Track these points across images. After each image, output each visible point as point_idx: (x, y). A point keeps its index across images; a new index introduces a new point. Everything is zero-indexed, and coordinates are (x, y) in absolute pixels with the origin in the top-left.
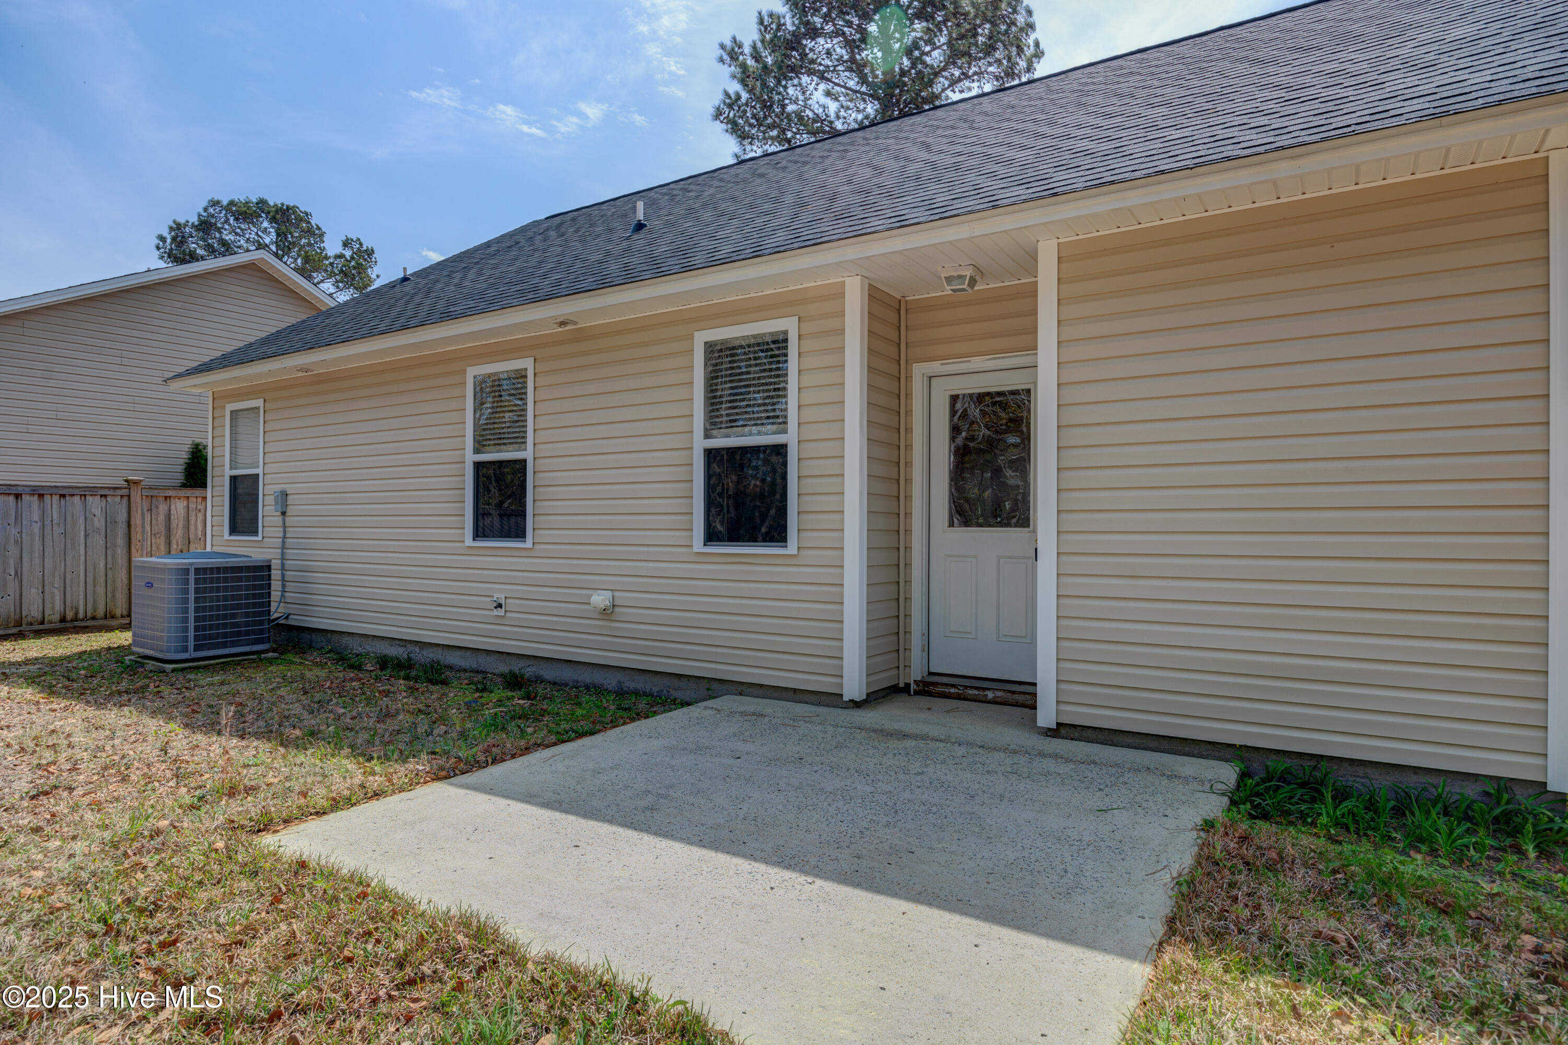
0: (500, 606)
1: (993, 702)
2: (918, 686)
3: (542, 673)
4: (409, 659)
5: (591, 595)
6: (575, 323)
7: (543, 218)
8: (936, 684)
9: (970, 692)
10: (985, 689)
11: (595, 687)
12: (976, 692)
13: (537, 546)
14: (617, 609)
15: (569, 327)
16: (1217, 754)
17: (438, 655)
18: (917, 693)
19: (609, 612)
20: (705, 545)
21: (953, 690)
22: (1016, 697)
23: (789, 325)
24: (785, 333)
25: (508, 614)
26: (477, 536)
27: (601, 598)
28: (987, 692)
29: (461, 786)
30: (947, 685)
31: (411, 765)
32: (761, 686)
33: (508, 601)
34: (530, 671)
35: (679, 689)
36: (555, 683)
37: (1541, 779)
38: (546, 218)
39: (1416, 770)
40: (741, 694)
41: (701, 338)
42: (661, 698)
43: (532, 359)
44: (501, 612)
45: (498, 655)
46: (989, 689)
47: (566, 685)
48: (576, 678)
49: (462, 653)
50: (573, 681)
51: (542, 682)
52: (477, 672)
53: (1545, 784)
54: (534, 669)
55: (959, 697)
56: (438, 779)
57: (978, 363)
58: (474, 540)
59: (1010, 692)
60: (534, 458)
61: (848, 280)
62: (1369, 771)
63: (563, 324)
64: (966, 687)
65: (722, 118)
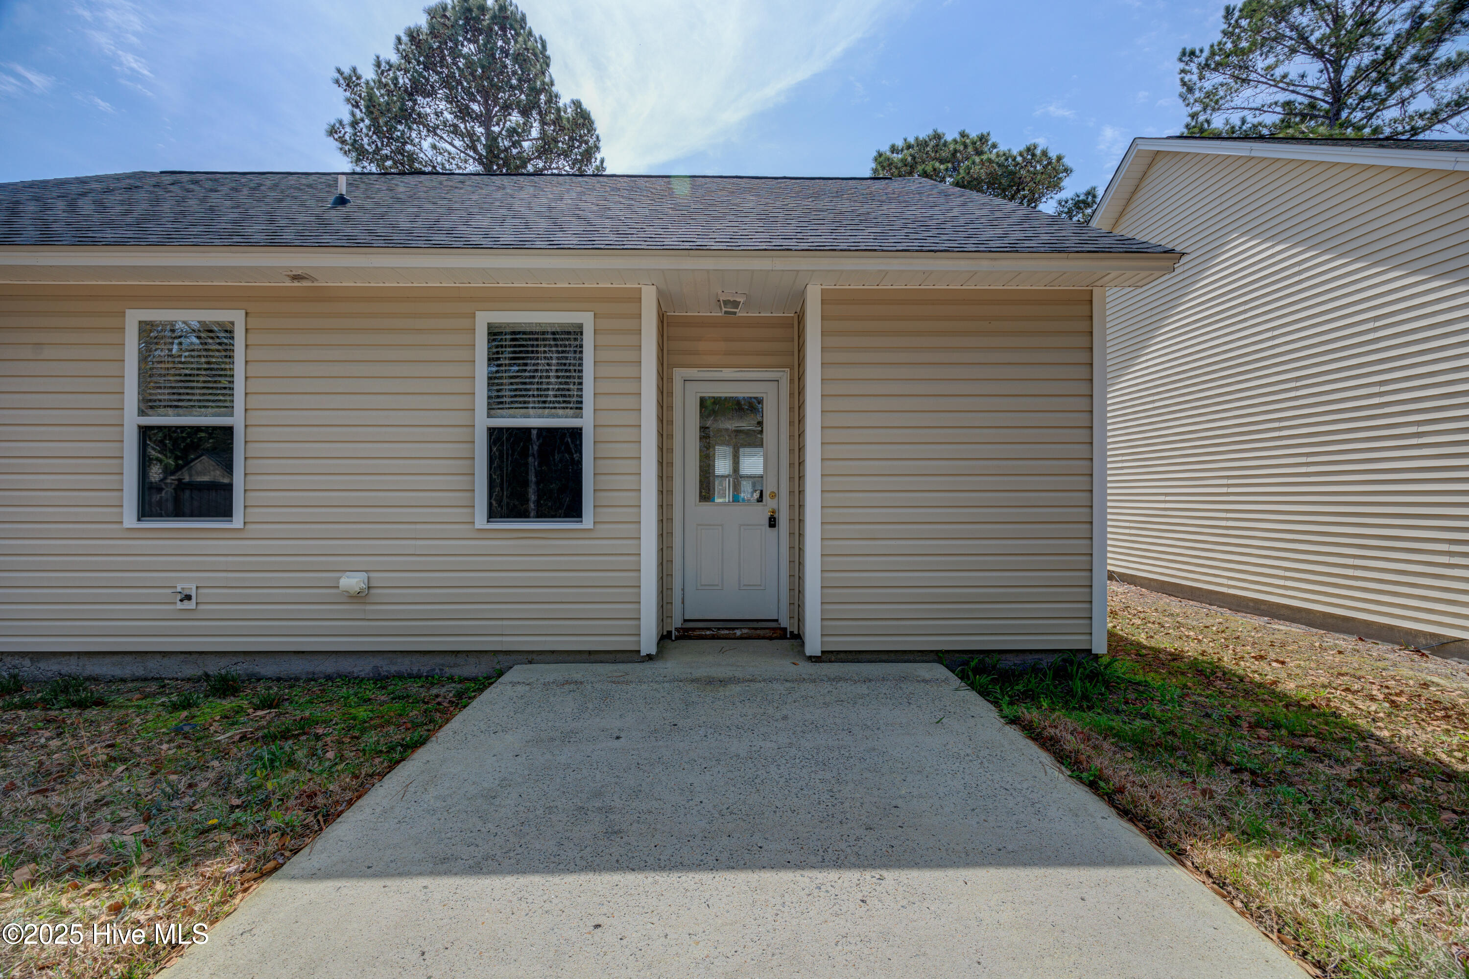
0: (188, 597)
1: (741, 638)
2: (679, 632)
3: (257, 669)
4: (14, 677)
5: (340, 578)
6: (313, 279)
7: (158, 171)
8: (694, 629)
9: (722, 632)
10: (734, 629)
11: (340, 676)
12: (727, 632)
13: (248, 526)
14: (373, 591)
15: (305, 283)
16: (925, 658)
17: (71, 667)
18: (677, 638)
19: (364, 594)
20: (488, 522)
21: (708, 633)
22: (758, 632)
23: (585, 319)
24: (581, 326)
25: (201, 607)
26: (143, 516)
27: (356, 580)
28: (736, 631)
29: (314, 876)
30: (703, 629)
31: (211, 867)
32: (553, 652)
33: (201, 591)
34: (241, 668)
35: (456, 665)
36: (279, 679)
37: (1088, 647)
38: (162, 173)
39: (1031, 651)
40: (530, 662)
41: (484, 319)
42: (433, 677)
43: (243, 312)
44: (187, 605)
45: (182, 657)
46: (737, 628)
47: (297, 679)
48: (311, 670)
49: (115, 659)
50: (308, 673)
51: (259, 680)
52: (145, 679)
53: (1091, 650)
54: (245, 666)
55: (713, 637)
56: (264, 875)
57: (727, 373)
58: (139, 520)
59: (753, 628)
60: (246, 426)
61: (644, 288)
62: (1008, 656)
63: (296, 278)
64: (719, 629)
65: (336, 136)
